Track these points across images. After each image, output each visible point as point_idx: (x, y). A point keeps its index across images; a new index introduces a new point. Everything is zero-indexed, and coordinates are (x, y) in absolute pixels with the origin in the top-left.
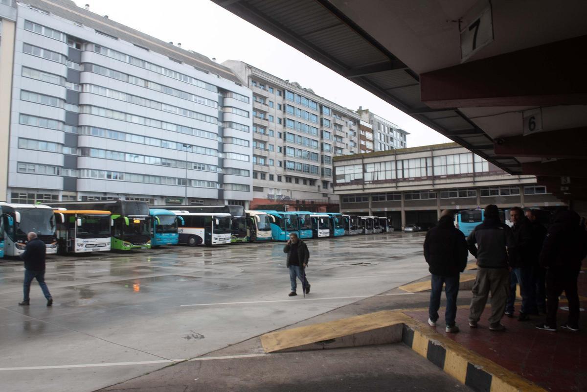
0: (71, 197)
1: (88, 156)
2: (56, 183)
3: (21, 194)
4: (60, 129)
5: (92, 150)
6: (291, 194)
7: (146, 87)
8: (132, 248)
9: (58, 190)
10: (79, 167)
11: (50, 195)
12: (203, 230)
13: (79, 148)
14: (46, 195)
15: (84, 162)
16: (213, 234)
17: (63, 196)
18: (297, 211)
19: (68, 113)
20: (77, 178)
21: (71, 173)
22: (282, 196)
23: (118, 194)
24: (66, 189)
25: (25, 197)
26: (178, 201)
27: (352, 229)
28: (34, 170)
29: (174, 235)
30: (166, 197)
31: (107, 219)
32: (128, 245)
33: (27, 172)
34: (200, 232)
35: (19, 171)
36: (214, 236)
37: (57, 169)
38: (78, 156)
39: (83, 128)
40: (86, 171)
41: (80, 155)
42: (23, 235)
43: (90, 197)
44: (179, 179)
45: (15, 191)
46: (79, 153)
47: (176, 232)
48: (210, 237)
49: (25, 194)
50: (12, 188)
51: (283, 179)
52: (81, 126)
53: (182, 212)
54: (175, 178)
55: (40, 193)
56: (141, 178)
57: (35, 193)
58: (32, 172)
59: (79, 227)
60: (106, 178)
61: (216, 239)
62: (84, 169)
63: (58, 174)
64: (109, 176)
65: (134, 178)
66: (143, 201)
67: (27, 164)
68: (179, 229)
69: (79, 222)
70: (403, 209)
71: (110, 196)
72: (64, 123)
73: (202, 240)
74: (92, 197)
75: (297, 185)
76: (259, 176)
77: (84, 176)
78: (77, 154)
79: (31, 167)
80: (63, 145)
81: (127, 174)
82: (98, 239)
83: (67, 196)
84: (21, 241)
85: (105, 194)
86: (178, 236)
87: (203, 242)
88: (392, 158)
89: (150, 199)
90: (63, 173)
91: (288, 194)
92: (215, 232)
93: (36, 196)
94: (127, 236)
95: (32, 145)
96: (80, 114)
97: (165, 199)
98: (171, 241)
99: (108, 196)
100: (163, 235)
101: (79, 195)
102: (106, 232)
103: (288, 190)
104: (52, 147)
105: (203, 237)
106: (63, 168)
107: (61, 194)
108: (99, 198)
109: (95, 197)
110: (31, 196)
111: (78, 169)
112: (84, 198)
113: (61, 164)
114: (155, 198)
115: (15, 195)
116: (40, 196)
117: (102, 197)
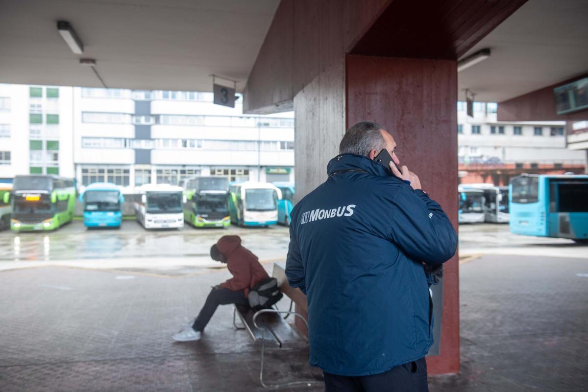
0: (146, 170)
2: (127, 157)
3: (91, 170)
4: (129, 97)
5: (161, 116)
6: (504, 152)
9: (130, 164)
10: (152, 137)
11: (121, 170)
13: (153, 115)
14: (116, 170)
15: (157, 131)
17: (137, 171)
20: (150, 150)
21: (144, 145)
22: (481, 157)
23: (200, 166)
24: (138, 162)
26: (284, 171)
28: (100, 144)
30: (266, 166)
33: (92, 146)
35: (84, 146)
37: (123, 142)
38: (152, 125)
43: (166, 171)
44: (282, 143)
45: (85, 167)
46: (152, 121)
49: (95, 170)
50: (82, 164)
51: (486, 130)
54: (275, 142)
55: (110, 168)
57: (106, 168)
58: (98, 146)
60: (181, 147)
62: (156, 139)
63: (126, 146)
64: (185, 145)
67: (92, 139)
71: (190, 168)
78: (150, 123)
79: (96, 141)
80: (133, 115)
81: (207, 142)
83: (141, 170)
85: (184, 166)
89: (244, 170)
90: (135, 145)
93: (106, 171)
97: (264, 170)
99: (187, 168)
101: (154, 169)
103: (496, 148)
106: (133, 139)
107: (132, 169)
108: (176, 171)
109: (172, 170)
110: (102, 171)
111: (152, 139)
112: (159, 171)
113: (133, 136)
114: (250, 168)
115: (85, 171)
116: (110, 171)
117: (180, 170)
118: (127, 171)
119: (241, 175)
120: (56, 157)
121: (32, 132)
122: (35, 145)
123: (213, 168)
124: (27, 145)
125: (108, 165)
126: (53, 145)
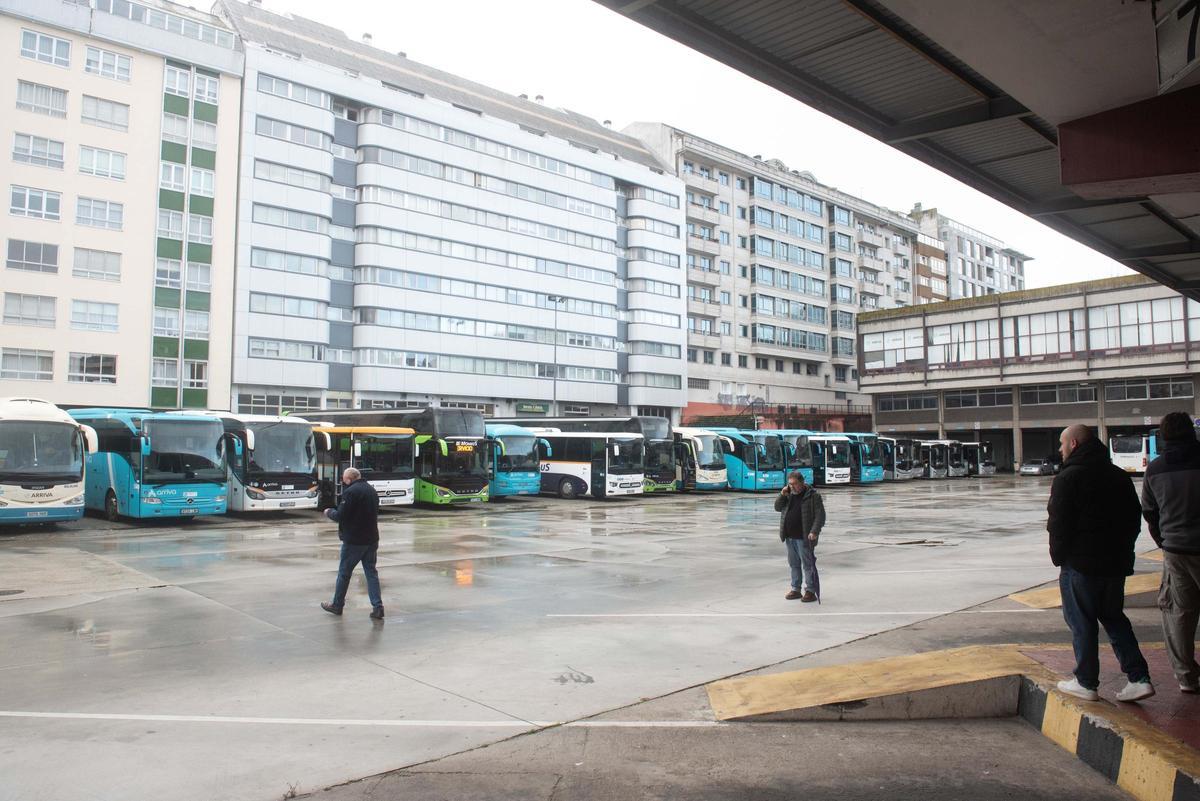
0: (342, 401)
1: (373, 323)
2: (315, 376)
3: (255, 397)
4: (323, 273)
5: (379, 311)
6: (768, 392)
7: (477, 186)
8: (453, 500)
9: (321, 389)
10: (355, 346)
11: (305, 399)
12: (588, 466)
13: (356, 308)
14: (298, 398)
15: (365, 335)
16: (608, 475)
17: (328, 400)
18: (779, 428)
19: (337, 244)
20: (353, 366)
21: (342, 357)
22: (748, 397)
23: (427, 396)
24: (333, 386)
25: (263, 403)
26: (539, 408)
27: (899, 466)
28: (278, 351)
29: (532, 475)
30: (516, 400)
31: (408, 443)
32: (446, 493)
33: (265, 356)
34: (582, 470)
35: (251, 355)
36: (610, 478)
37: (317, 349)
38: (355, 325)
39: (363, 269)
40: (368, 351)
41: (358, 322)
42: (261, 472)
43: (375, 402)
44: (541, 365)
45: (245, 392)
46: (356, 317)
47: (535, 469)
48: (603, 480)
49: (263, 397)
50: (240, 386)
51: (751, 362)
52: (359, 267)
53: (547, 431)
54: (533, 364)
55: (288, 394)
56: (469, 364)
57: (280, 394)
58: (275, 356)
59: (358, 458)
60: (405, 365)
61: (615, 485)
62: (365, 348)
63: (319, 358)
64: (411, 362)
65: (456, 364)
66: (473, 409)
67: (266, 342)
68: (543, 463)
69: (358, 449)
70: (1016, 425)
71: (413, 400)
72: (329, 262)
73: (586, 485)
74: (381, 402)
75: (779, 375)
76: (700, 356)
77: (365, 361)
78: (353, 321)
79: (273, 346)
80: (328, 304)
81: (443, 357)
82: (391, 481)
83: (335, 400)
84: (256, 485)
85: (404, 395)
86: (539, 477)
87: (589, 492)
88: (991, 312)
89: (487, 405)
90: (329, 356)
91: (761, 394)
92: (612, 471)
93: (280, 401)
94: (446, 477)
95: (274, 305)
96: (356, 244)
97: (514, 404)
98: (526, 488)
99: (408, 399)
100: (512, 474)
101: (358, 398)
102: (406, 469)
103: (761, 386)
104: (309, 309)
105: (588, 479)
106: (326, 346)
107: (324, 397)
108: (391, 403)
109: (386, 402)
110: (273, 400)
111: (354, 349)
112: (364, 403)
113: (325, 339)
114: (495, 403)
115: (243, 398)
116: (288, 401)
117: (398, 402)
120: (198, 372)
121: (160, 321)
122: (164, 347)
123: (445, 400)
124: (148, 347)
125: (284, 388)
126: (198, 350)
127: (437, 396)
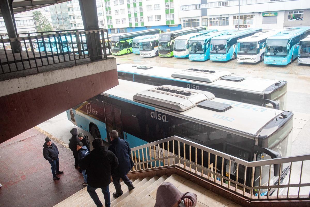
0: (206, 19)
2: (197, 13)
9: (199, 16)
10: (207, 2)
11: (196, 19)
14: (194, 19)
17: (202, 19)
20: (207, 8)
21: (204, 6)
23: (228, 15)
24: (203, 15)
30: (262, 12)
37: (197, 6)
40: (210, 3)
43: (213, 18)
45: (184, 19)
49: (187, 20)
50: (183, 18)
55: (193, 19)
57: (191, 19)
62: (209, 3)
85: (221, 15)
89: (251, 15)
97: (262, 14)
99: (222, 16)
101: (208, 18)
106: (201, 4)
107: (200, 18)
108: (218, 18)
109: (216, 18)
110: (189, 20)
112: (211, 19)
113: (201, 2)
114: (254, 14)
115: (184, 21)
116: (192, 20)
117: (220, 18)
118: (198, 20)
119: (249, 18)
120: (173, 17)
121: (166, 6)
122: (167, 12)
123: (234, 15)
124: (165, 12)
125: (191, 17)
126: (172, 11)
127: (232, 14)
